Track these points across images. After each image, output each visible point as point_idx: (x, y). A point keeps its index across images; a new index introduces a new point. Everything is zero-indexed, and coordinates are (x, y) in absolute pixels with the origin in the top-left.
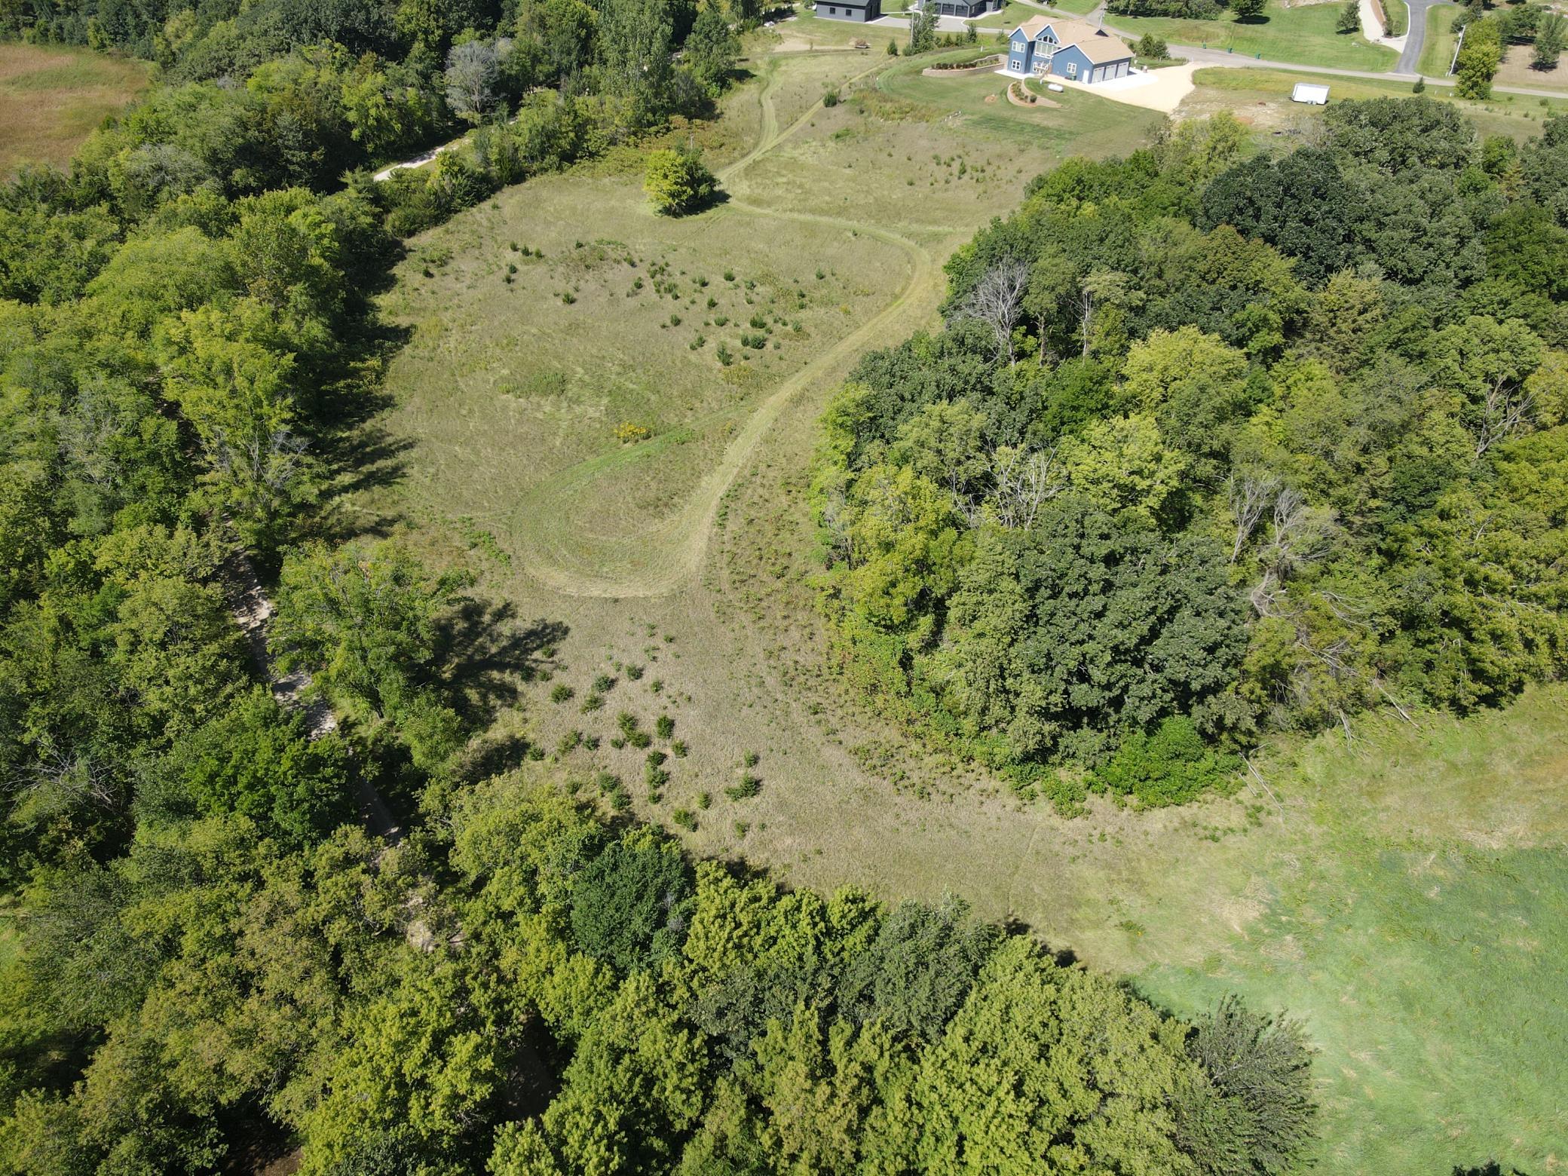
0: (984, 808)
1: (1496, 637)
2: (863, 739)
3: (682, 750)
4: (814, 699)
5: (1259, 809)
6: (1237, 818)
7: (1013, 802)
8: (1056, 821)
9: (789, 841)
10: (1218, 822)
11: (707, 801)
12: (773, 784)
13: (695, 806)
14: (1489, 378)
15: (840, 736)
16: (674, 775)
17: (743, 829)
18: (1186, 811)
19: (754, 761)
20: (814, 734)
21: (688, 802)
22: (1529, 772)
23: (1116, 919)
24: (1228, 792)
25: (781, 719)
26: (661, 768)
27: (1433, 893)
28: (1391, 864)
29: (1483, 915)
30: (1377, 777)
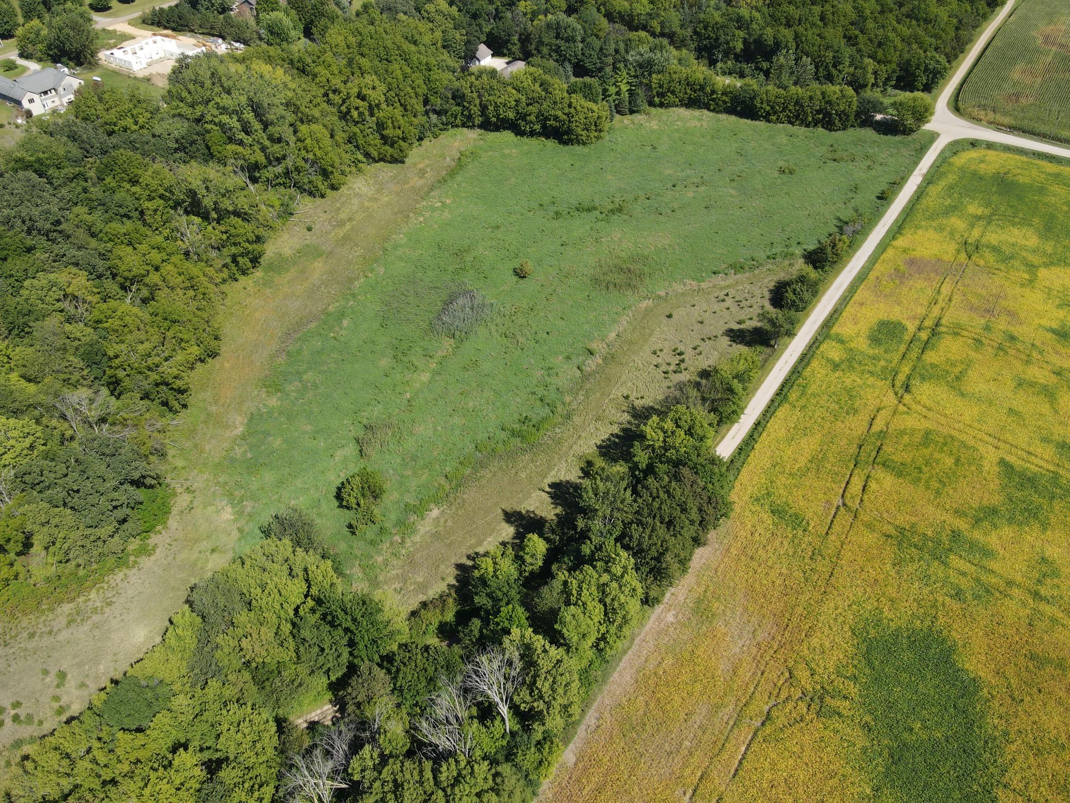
0: (132, 583)
1: (175, 378)
2: (63, 621)
3: (17, 705)
4: (25, 635)
5: (188, 488)
6: (187, 498)
7: (134, 571)
8: (153, 558)
9: (101, 667)
10: (185, 504)
11: (57, 698)
12: (64, 666)
13: (56, 705)
14: (58, 300)
15: (55, 630)
16: (30, 711)
17: (83, 685)
18: (175, 511)
19: (46, 672)
20: (46, 641)
21: (51, 708)
22: (220, 403)
23: (208, 554)
24: (175, 495)
25: (27, 653)
26: (22, 718)
27: (249, 455)
28: (233, 461)
29: (263, 447)
30: (196, 446)
